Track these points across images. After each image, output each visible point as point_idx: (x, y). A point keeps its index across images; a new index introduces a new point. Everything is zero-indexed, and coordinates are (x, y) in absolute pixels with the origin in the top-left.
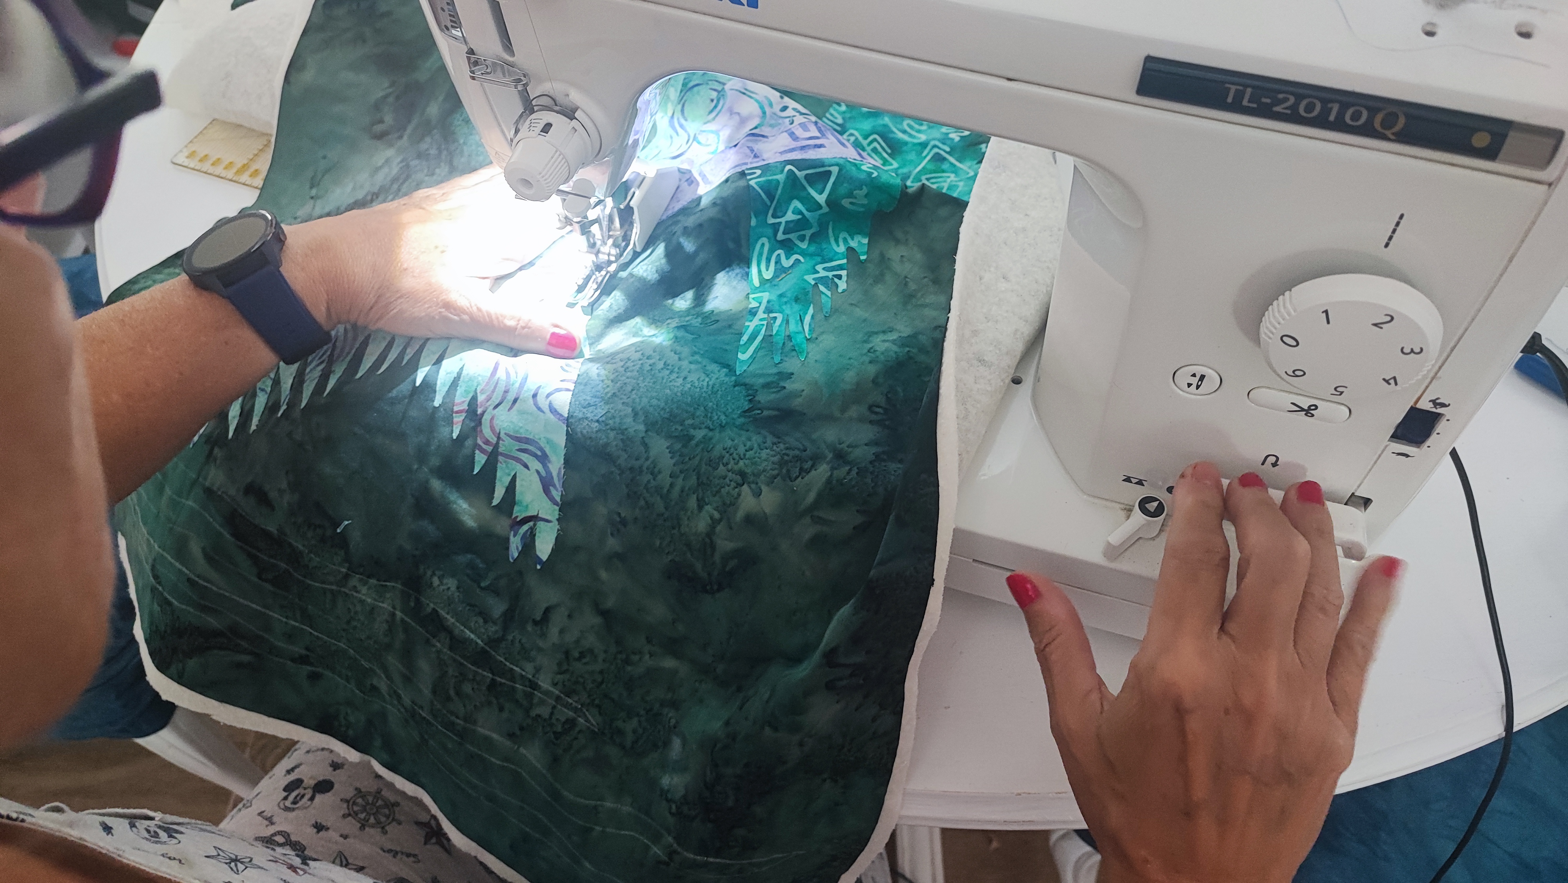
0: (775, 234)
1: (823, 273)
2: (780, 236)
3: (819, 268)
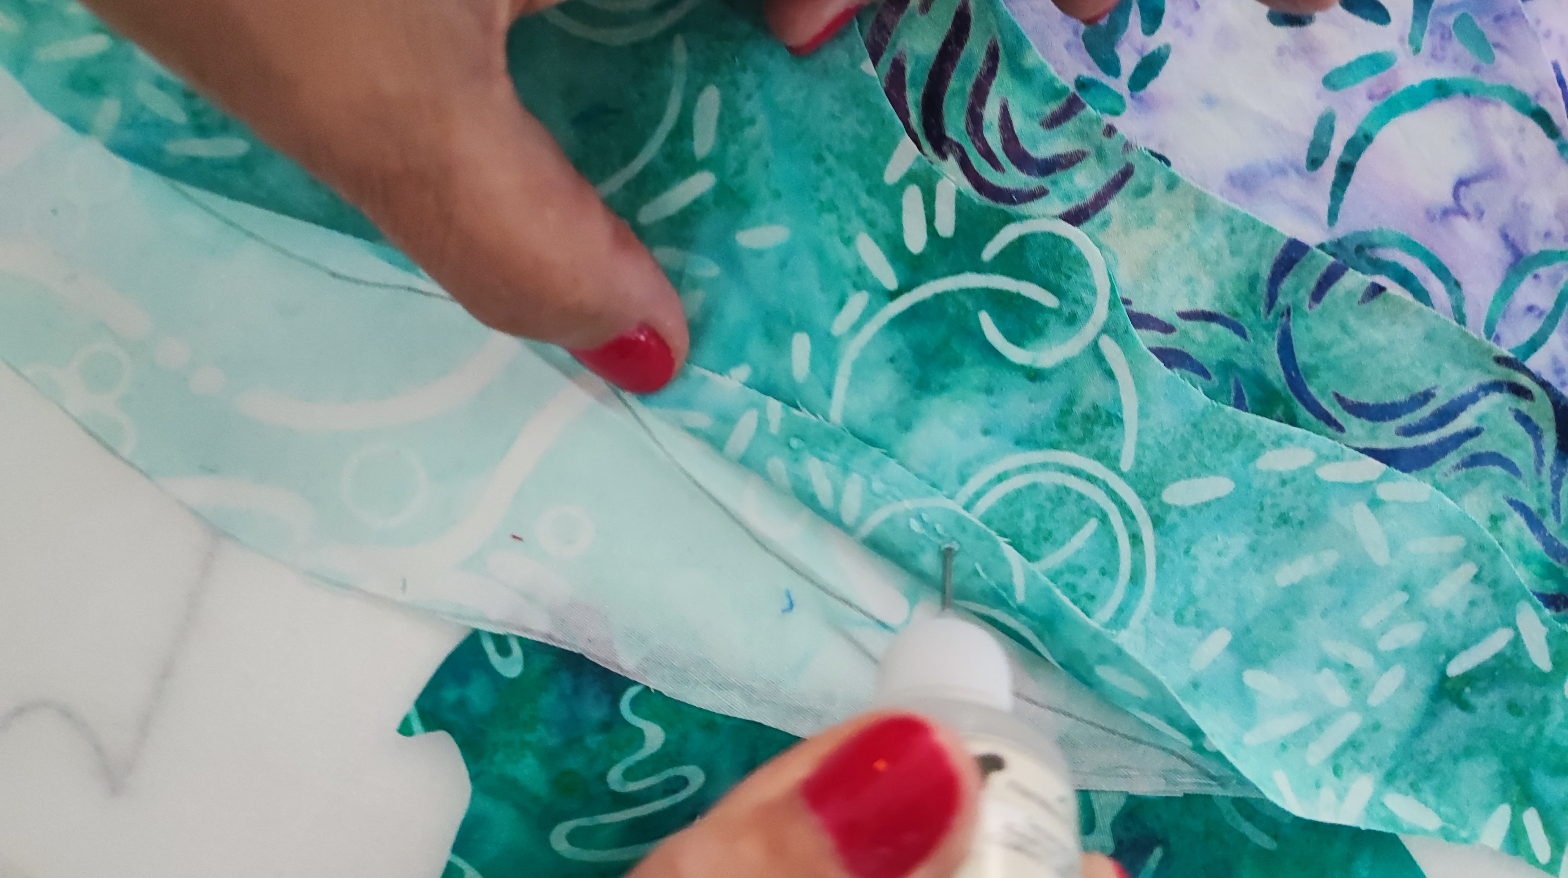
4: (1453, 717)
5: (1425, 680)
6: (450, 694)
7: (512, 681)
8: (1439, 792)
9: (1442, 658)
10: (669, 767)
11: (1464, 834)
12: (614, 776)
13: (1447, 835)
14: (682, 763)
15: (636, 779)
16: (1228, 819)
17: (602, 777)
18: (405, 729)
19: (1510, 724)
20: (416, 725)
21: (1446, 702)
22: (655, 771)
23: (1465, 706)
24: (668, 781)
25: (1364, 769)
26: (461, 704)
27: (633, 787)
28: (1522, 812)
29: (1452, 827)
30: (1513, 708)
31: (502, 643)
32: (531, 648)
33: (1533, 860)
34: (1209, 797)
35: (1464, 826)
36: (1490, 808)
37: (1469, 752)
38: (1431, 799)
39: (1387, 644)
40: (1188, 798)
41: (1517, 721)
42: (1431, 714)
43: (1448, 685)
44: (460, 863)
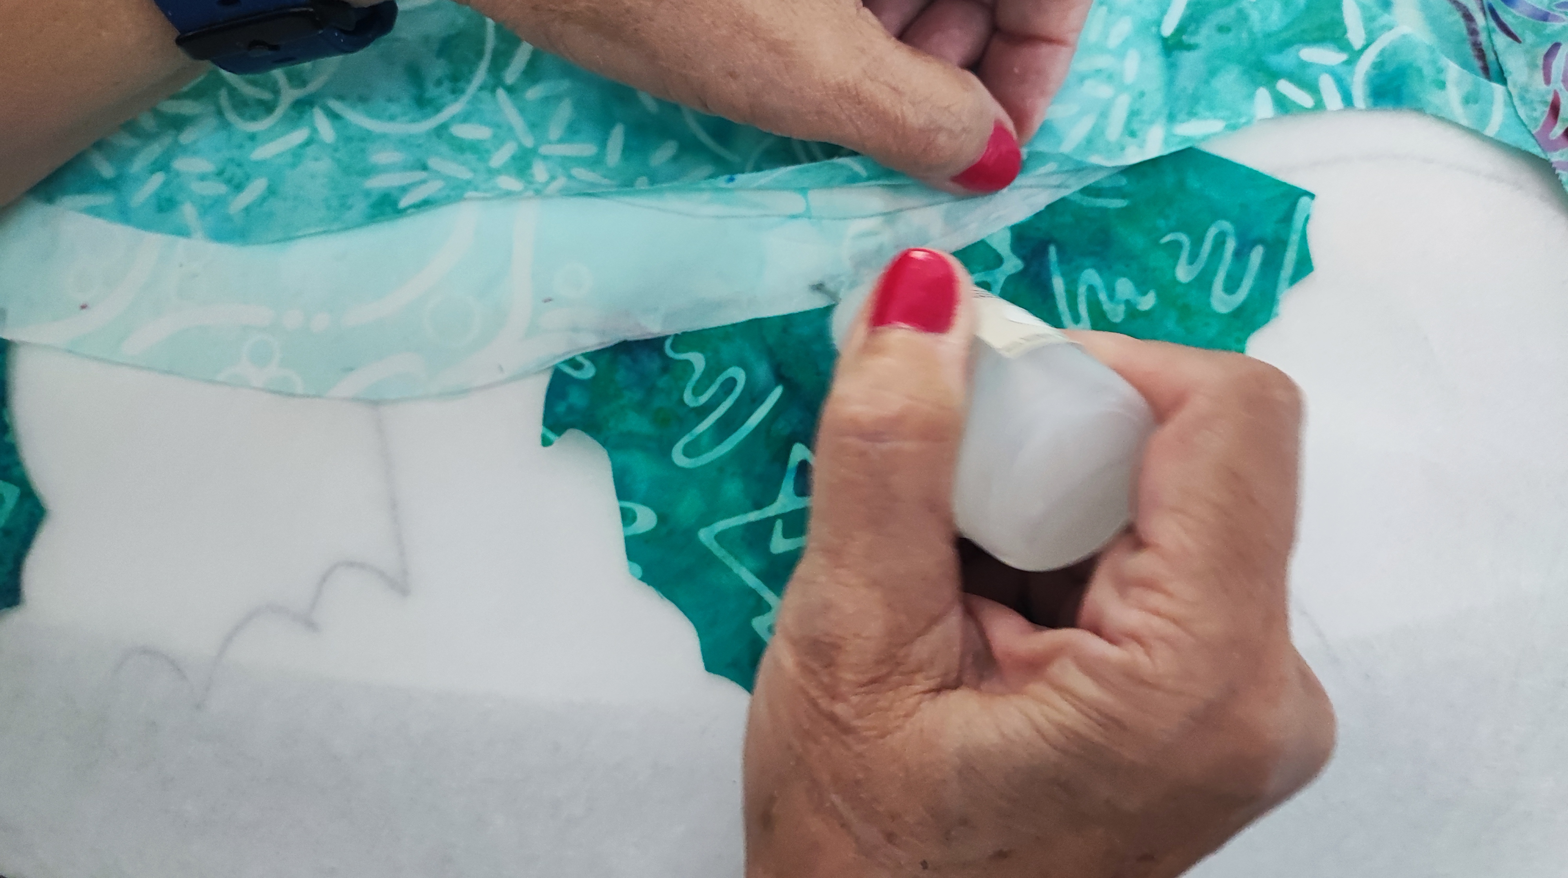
4: (1188, 60)
5: (1153, 49)
6: (561, 408)
7: (594, 378)
8: (1211, 108)
9: (1154, 29)
10: (718, 375)
11: (1243, 120)
12: (688, 398)
13: (1233, 128)
14: (725, 369)
15: (702, 393)
16: (1084, 203)
17: (681, 401)
18: (546, 442)
19: (1228, 40)
20: (551, 436)
21: (1176, 53)
22: (712, 382)
23: (1190, 47)
24: (723, 385)
25: (1151, 122)
26: (571, 409)
27: (703, 399)
28: (1274, 87)
29: (1233, 122)
30: (1223, 29)
31: (575, 364)
32: (593, 356)
33: (1302, 110)
34: (1063, 200)
35: (1240, 115)
36: (1251, 96)
37: (1213, 73)
38: (1207, 114)
39: (1114, 41)
40: (1050, 207)
41: (1231, 35)
42: (1172, 67)
43: (1170, 42)
44: (628, 504)
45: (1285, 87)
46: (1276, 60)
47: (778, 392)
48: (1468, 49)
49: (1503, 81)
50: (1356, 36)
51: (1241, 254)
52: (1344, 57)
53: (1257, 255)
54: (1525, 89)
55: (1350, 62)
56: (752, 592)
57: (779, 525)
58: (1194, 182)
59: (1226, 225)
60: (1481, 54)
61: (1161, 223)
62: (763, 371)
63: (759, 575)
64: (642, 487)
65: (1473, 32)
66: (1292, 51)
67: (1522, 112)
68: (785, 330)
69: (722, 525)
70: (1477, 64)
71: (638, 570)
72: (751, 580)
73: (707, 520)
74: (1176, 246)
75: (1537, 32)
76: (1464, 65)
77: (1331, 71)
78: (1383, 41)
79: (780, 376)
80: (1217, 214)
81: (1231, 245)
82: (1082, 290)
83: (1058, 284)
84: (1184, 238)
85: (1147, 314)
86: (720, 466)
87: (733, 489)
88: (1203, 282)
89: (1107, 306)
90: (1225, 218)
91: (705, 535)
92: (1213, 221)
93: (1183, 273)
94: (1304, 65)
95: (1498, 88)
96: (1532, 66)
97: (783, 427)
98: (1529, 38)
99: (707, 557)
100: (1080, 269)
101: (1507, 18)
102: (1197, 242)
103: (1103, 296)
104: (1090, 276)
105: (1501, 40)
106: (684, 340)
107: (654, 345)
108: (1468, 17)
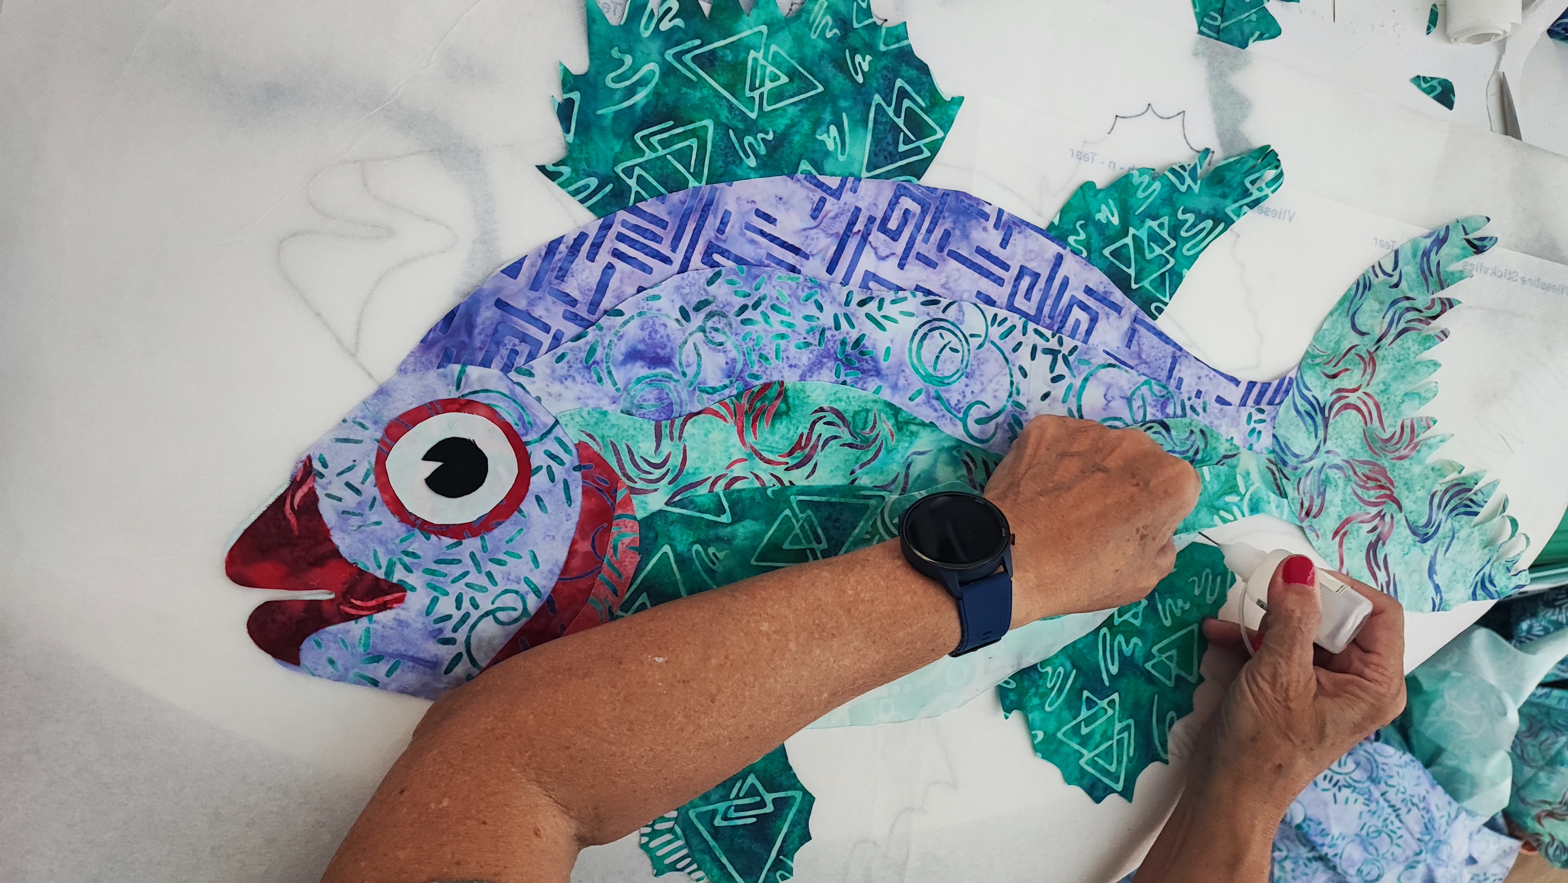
0: (1174, 249)
1: (1188, 181)
2: (1173, 243)
3: (1183, 189)
6: (1006, 702)
7: (1016, 687)
10: (1055, 673)
12: (1047, 685)
14: (1057, 670)
15: (1051, 682)
17: (1046, 687)
18: (1007, 718)
20: (1007, 714)
22: (1054, 676)
24: (1057, 676)
26: (1011, 701)
27: (1052, 684)
31: (1007, 682)
45: (1222, 513)
46: (1218, 503)
47: (1075, 671)
48: (1274, 486)
49: (1286, 497)
50: (1242, 490)
51: (1214, 580)
52: (1239, 498)
53: (1219, 579)
54: (1293, 499)
55: (1241, 500)
56: (1078, 751)
57: (1083, 723)
58: (1196, 556)
59: (1208, 570)
60: (1279, 488)
61: (1188, 575)
62: (1069, 666)
63: (1079, 744)
64: (1037, 724)
65: (1275, 479)
66: (1222, 499)
67: (1293, 508)
68: (1074, 647)
69: (1064, 729)
70: (1278, 492)
71: (1039, 755)
72: (1077, 747)
73: (1059, 729)
74: (1194, 581)
75: (1294, 475)
76: (1274, 493)
77: (1235, 504)
78: (1252, 489)
79: (1074, 666)
80: (1205, 566)
81: (1210, 577)
82: (1167, 607)
83: (1160, 607)
84: (1196, 579)
85: (1187, 611)
86: (1060, 708)
87: (1066, 714)
88: (1203, 593)
89: (1175, 611)
90: (1207, 567)
91: (1059, 735)
92: (1204, 570)
93: (1197, 592)
94: (1227, 503)
95: (1285, 500)
96: (1294, 489)
97: (1078, 685)
98: (1292, 478)
99: (1061, 742)
100: (1166, 599)
101: (1285, 472)
102: (1200, 580)
103: (1174, 608)
104: (1169, 601)
105: (1284, 481)
106: (1043, 663)
107: (1034, 668)
108: (1273, 474)
